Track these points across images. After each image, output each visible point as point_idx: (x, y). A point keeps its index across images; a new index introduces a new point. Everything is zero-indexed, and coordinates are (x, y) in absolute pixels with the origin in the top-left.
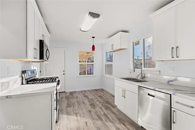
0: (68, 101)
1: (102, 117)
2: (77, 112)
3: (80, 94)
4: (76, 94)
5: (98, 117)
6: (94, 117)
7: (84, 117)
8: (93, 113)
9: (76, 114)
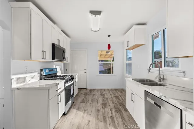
0: (85, 97)
1: (107, 119)
2: (87, 109)
3: (98, 92)
4: (95, 92)
5: (103, 118)
6: (99, 117)
7: (90, 115)
8: (101, 113)
9: (85, 111)
